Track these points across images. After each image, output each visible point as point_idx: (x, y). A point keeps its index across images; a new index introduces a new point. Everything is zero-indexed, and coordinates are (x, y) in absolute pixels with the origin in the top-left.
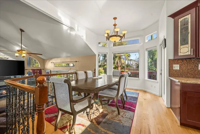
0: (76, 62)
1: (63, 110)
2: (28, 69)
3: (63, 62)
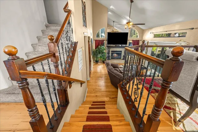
0: (193, 29)
1: (177, 94)
2: (130, 39)
3: (166, 31)
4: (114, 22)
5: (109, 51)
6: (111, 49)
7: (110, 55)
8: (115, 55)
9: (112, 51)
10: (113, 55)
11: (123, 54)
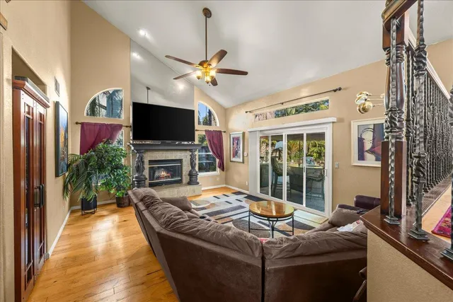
2: (200, 129)
3: (282, 104)
4: (148, 88)
5: (141, 160)
6: (149, 156)
7: (146, 173)
8: (163, 173)
9: (151, 162)
10: (157, 174)
11: (186, 168)
